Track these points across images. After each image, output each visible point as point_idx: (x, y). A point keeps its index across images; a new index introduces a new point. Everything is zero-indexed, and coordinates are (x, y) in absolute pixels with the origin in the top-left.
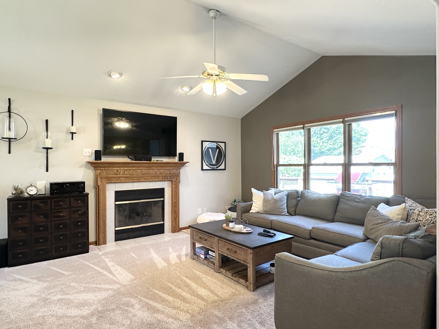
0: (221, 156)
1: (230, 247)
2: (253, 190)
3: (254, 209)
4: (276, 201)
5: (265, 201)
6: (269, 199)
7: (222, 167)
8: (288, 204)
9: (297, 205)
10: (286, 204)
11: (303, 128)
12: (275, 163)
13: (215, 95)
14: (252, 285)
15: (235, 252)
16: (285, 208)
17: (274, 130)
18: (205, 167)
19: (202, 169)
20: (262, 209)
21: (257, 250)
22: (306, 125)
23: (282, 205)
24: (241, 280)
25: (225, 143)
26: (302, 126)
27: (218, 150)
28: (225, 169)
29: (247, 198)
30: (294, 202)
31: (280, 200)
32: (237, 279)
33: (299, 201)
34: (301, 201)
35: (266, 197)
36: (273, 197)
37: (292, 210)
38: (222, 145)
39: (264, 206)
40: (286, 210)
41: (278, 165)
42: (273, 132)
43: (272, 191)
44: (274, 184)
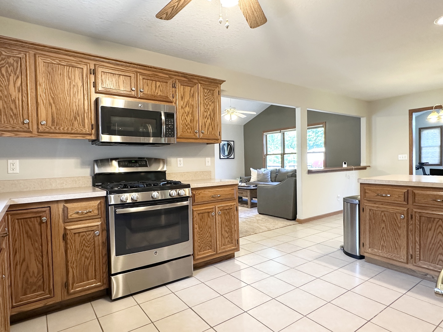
0: (231, 150)
1: (240, 192)
2: (251, 169)
3: (252, 180)
4: (264, 174)
5: (258, 175)
6: (260, 173)
7: (232, 157)
8: (272, 176)
9: (276, 177)
10: (270, 176)
11: (280, 132)
12: (265, 154)
13: (231, 120)
14: (250, 206)
15: (242, 193)
16: (269, 179)
17: (264, 133)
18: (222, 157)
19: (220, 158)
20: (256, 179)
21: (252, 190)
22: (281, 131)
23: (267, 177)
24: (245, 205)
25: (234, 141)
26: (280, 131)
27: (229, 146)
28: (234, 158)
29: (248, 174)
30: (274, 175)
31: (267, 174)
32: (243, 205)
33: (277, 174)
34: (279, 174)
35: (258, 173)
36: (262, 172)
37: (273, 179)
38: (232, 143)
39: (257, 177)
40: (270, 180)
41: (267, 155)
42: (263, 134)
43: (263, 170)
44: (265, 166)
